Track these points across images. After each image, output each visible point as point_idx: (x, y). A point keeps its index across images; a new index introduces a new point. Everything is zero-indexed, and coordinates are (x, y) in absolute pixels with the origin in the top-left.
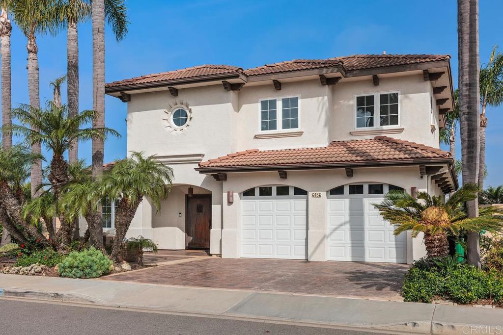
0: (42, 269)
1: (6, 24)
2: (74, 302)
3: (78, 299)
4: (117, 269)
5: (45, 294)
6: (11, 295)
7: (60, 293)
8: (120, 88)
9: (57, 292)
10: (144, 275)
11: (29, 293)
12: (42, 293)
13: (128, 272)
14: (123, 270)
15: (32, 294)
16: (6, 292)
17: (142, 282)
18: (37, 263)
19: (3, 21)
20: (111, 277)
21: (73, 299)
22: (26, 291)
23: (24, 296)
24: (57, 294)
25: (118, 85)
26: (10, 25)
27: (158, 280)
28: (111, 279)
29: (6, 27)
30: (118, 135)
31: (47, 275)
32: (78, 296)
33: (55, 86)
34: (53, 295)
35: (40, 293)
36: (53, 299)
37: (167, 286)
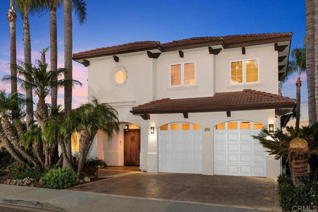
0: (31, 182)
1: (13, 14)
2: (50, 209)
3: (53, 207)
4: (81, 181)
5: (30, 202)
6: (8, 203)
7: (40, 202)
8: (83, 56)
9: (38, 201)
10: (99, 186)
11: (19, 202)
12: (29, 202)
13: (89, 183)
14: (85, 182)
15: (22, 202)
16: (5, 200)
17: (97, 192)
18: (28, 178)
19: (11, 12)
20: (77, 187)
21: (49, 207)
22: (18, 199)
23: (16, 204)
24: (39, 203)
25: (81, 55)
26: (15, 14)
27: (108, 190)
28: (76, 189)
29: (13, 16)
30: (81, 84)
31: (35, 186)
32: (52, 204)
33: (42, 54)
34: (36, 203)
35: (27, 201)
36: (36, 206)
37: (114, 196)
